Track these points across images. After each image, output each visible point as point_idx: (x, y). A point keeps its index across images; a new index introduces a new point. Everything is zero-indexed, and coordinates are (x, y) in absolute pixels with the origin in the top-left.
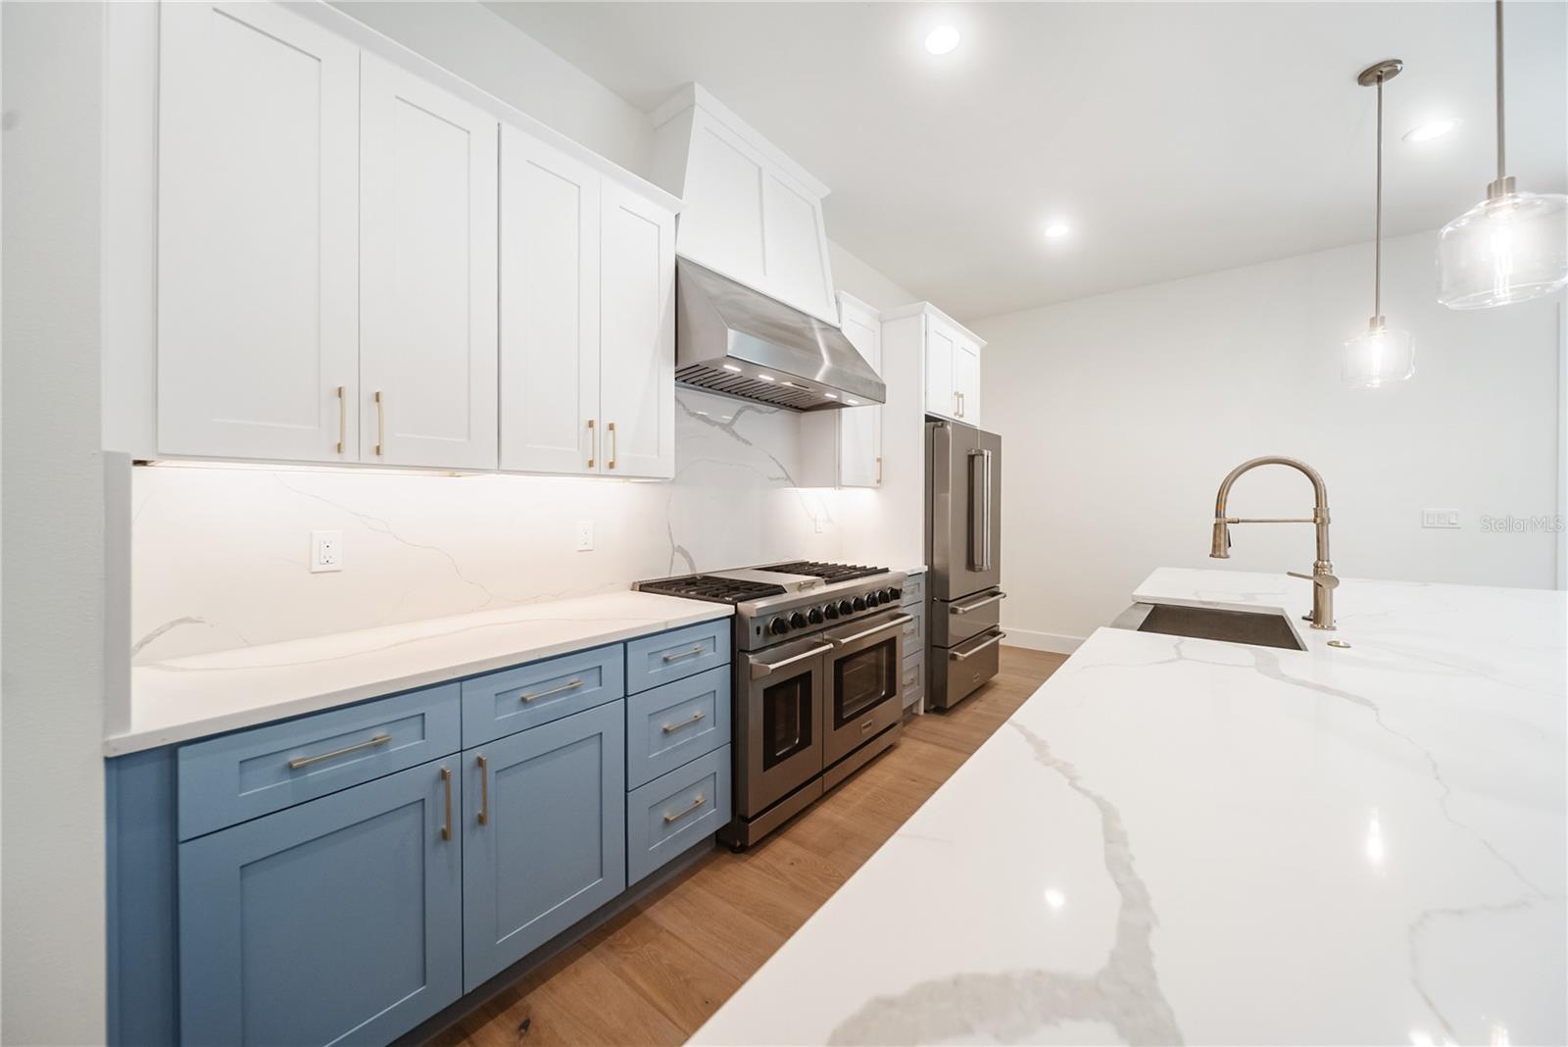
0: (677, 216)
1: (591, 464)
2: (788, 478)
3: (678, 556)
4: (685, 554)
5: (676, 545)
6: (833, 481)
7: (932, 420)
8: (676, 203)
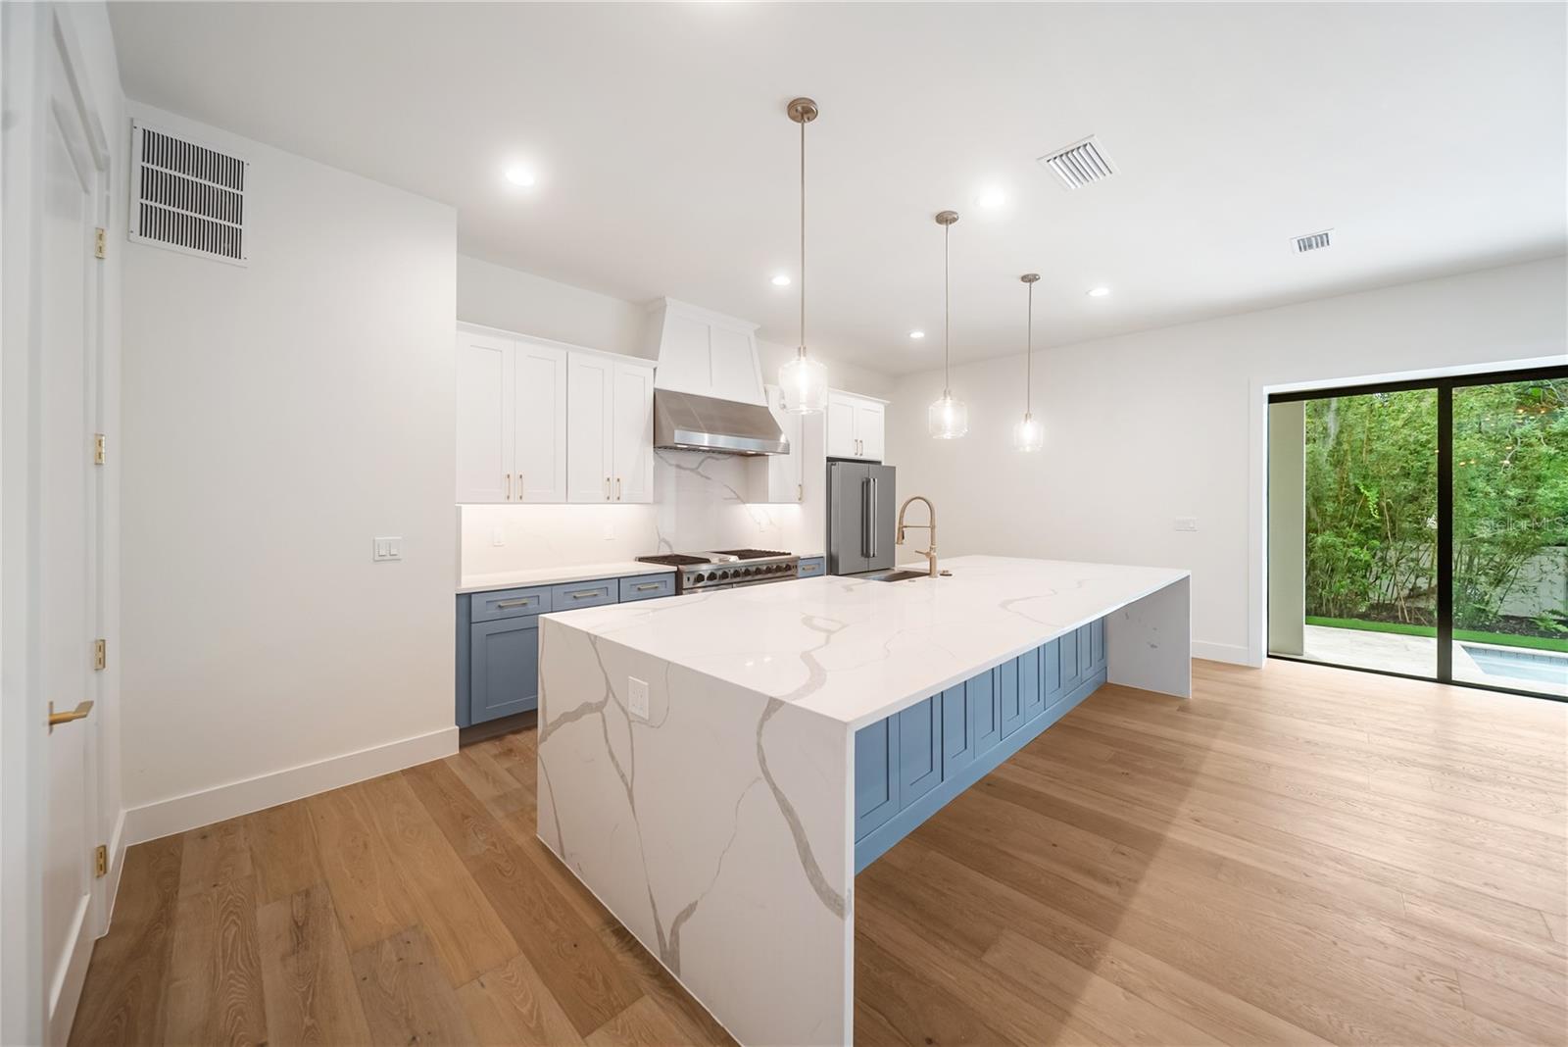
0: (655, 370)
1: (608, 498)
2: (738, 498)
3: (663, 543)
4: (667, 543)
5: (661, 537)
6: (765, 500)
7: (831, 460)
8: (654, 363)
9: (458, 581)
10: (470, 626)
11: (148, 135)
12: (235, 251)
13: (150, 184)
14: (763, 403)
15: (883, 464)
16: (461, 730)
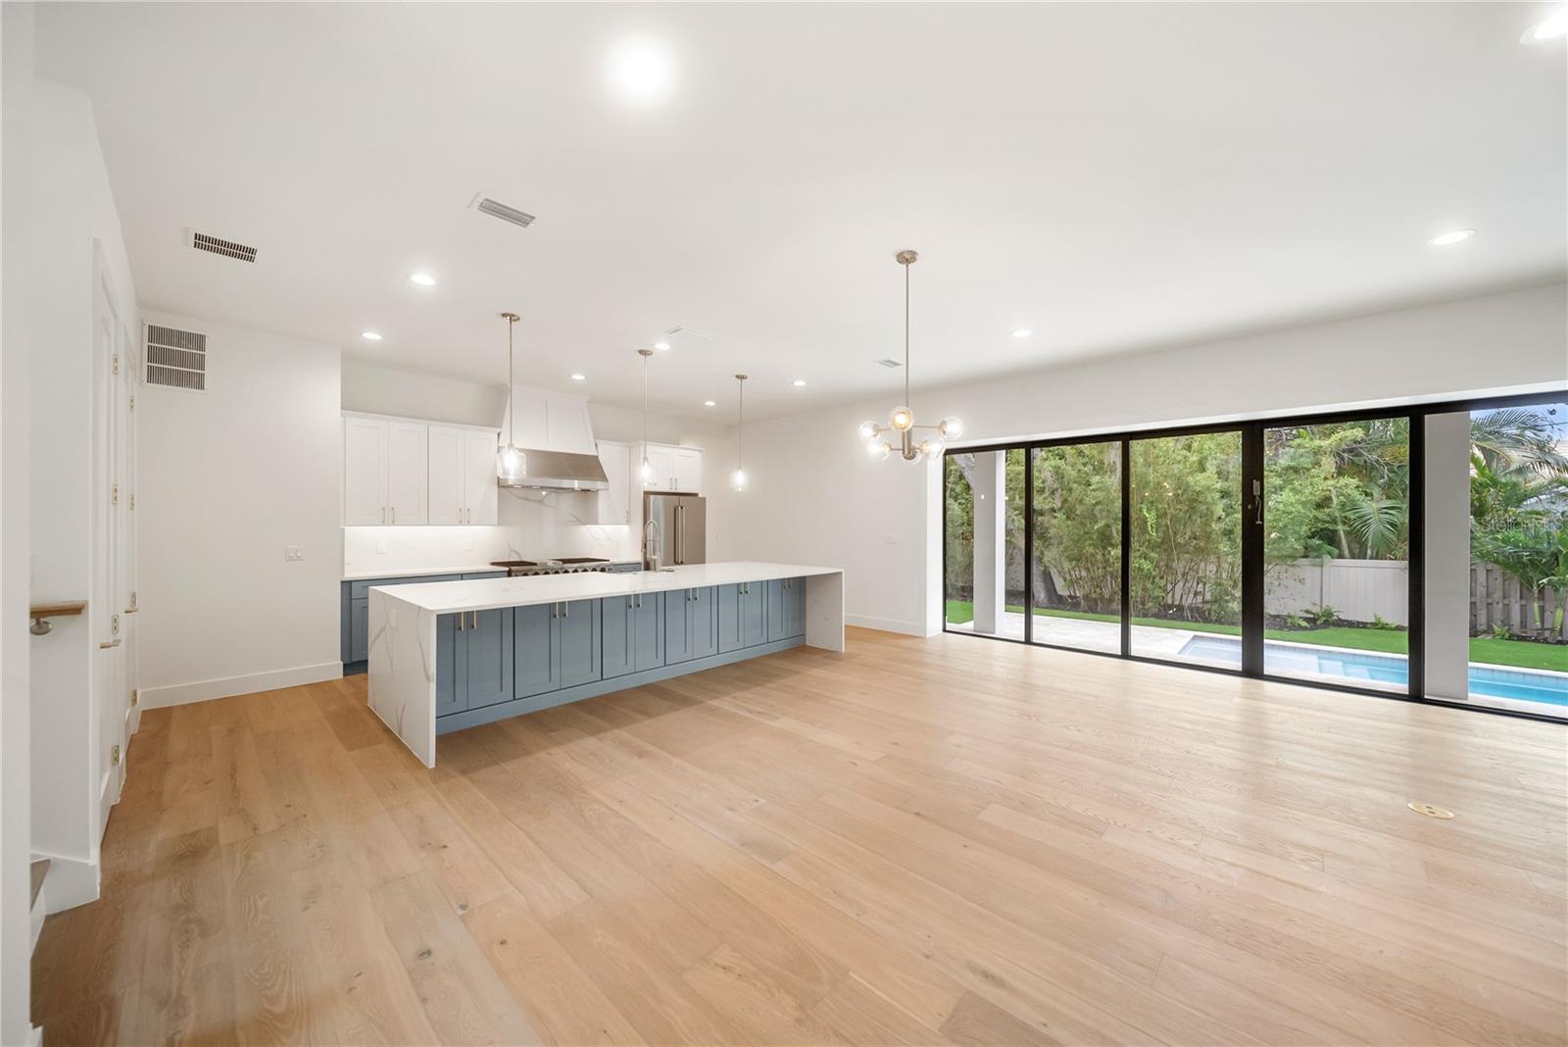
0: (499, 434)
1: (461, 522)
2: (579, 521)
3: (513, 553)
4: (515, 551)
5: (512, 549)
6: (596, 523)
7: (647, 494)
8: (498, 430)
9: (343, 574)
10: (351, 603)
11: (151, 328)
12: (200, 386)
13: (153, 355)
14: (595, 454)
15: (700, 496)
16: (344, 665)
